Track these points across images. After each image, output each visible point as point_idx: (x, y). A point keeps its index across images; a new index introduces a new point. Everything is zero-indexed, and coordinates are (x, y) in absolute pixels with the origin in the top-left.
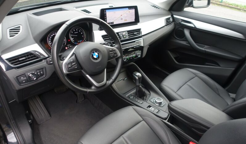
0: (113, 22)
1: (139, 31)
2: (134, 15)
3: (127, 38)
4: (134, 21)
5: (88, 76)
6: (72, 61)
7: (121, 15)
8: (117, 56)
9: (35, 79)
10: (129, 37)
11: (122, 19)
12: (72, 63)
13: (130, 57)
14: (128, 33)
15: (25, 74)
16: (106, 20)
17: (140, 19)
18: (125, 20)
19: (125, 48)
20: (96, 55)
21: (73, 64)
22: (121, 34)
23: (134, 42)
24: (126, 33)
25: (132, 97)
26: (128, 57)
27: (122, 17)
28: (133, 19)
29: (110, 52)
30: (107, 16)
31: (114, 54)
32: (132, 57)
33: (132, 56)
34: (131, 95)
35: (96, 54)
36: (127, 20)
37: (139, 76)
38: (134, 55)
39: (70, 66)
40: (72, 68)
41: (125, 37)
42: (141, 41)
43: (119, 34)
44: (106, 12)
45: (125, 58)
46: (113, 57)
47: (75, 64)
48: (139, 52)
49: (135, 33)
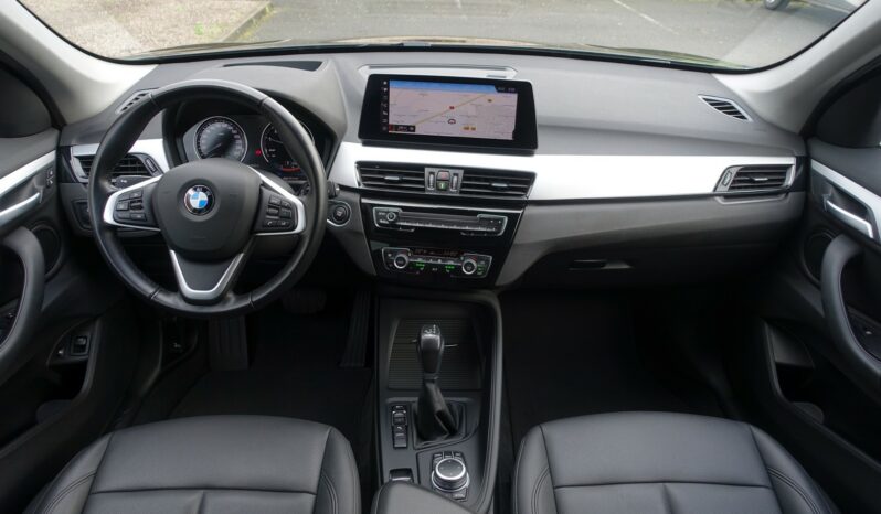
0: (414, 127)
2: (514, 114)
3: (454, 192)
4: (509, 137)
5: (173, 253)
6: (136, 195)
7: (452, 108)
10: (461, 192)
11: (452, 121)
12: (134, 202)
13: (431, 261)
14: (465, 178)
16: (385, 113)
17: (541, 138)
18: (467, 128)
19: (418, 225)
20: (197, 198)
22: (433, 173)
23: (475, 213)
24: (456, 175)
25: (399, 413)
26: (420, 260)
27: (451, 114)
28: (506, 131)
29: (270, 207)
30: (391, 102)
31: (281, 217)
32: (441, 267)
33: (440, 261)
36: (474, 129)
37: (430, 342)
38: (452, 263)
39: (122, 207)
40: (126, 215)
41: (442, 185)
42: (502, 220)
43: (423, 170)
44: (388, 86)
45: (402, 259)
46: (272, 226)
47: (141, 208)
48: (478, 260)
49: (495, 185)
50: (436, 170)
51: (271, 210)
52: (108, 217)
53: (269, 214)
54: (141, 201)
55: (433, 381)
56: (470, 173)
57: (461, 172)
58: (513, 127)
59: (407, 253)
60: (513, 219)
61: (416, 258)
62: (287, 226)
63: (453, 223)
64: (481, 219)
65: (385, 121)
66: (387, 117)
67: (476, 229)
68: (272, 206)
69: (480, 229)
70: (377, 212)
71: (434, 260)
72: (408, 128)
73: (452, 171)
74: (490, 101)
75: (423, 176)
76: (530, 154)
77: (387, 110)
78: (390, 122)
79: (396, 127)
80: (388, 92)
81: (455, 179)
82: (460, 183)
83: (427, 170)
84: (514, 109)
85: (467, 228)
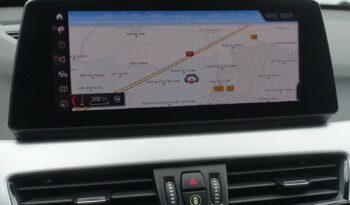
0: (122, 95)
2: (296, 57)
4: (293, 97)
7: (190, 54)
11: (191, 79)
14: (231, 180)
18: (219, 89)
24: (216, 175)
28: (284, 87)
30: (73, 50)
36: (231, 89)
43: (151, 176)
44: (65, 23)
49: (287, 184)
50: (175, 173)
56: (240, 168)
57: (222, 170)
58: (294, 79)
65: (63, 89)
66: (67, 81)
72: (110, 98)
73: (206, 170)
74: (254, 37)
76: (319, 122)
77: (67, 68)
78: (75, 91)
79: (87, 99)
80: (66, 34)
81: (215, 183)
83: (158, 175)
84: (295, 47)
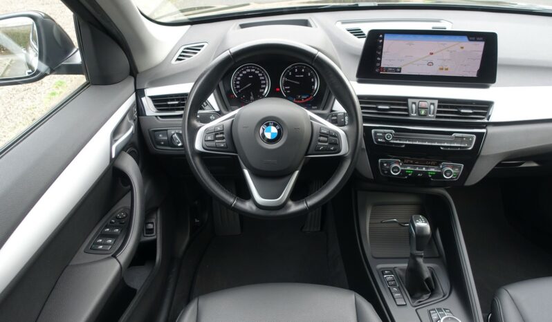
0: (400, 69)
1: (486, 106)
2: (480, 57)
3: (431, 117)
4: (475, 75)
5: (246, 172)
6: (219, 129)
7: (432, 54)
8: (339, 152)
9: (180, 145)
10: (437, 117)
11: (430, 64)
12: (218, 134)
13: (417, 169)
14: (439, 106)
15: (167, 130)
16: (379, 59)
17: (500, 75)
18: (442, 69)
19: (408, 142)
21: (217, 136)
22: (415, 103)
23: (451, 133)
24: (433, 104)
25: (389, 277)
26: (408, 168)
27: (431, 58)
28: (472, 70)
29: (320, 136)
30: (384, 50)
31: (330, 144)
32: (425, 173)
33: (424, 169)
34: (392, 271)
35: (274, 130)
36: (447, 69)
37: (421, 229)
38: (433, 170)
39: (209, 138)
40: (212, 144)
41: (423, 112)
42: (472, 138)
43: (407, 101)
44: (383, 39)
45: (396, 167)
46: (322, 150)
47: (223, 138)
48: (453, 167)
49: (462, 111)
50: (417, 101)
51: (322, 138)
52: (198, 146)
53: (319, 141)
54: (223, 133)
55: (421, 256)
56: (443, 103)
57: (436, 102)
58: (477, 67)
59: (399, 163)
60: (480, 137)
61: (406, 167)
62: (334, 150)
63: (434, 141)
64: (456, 137)
65: (378, 64)
66: (380, 62)
67: (452, 145)
68: (322, 135)
69: (455, 145)
70: (376, 133)
71: (419, 168)
72: (395, 69)
73: (430, 101)
74: (462, 48)
75: (406, 105)
77: (381, 56)
78: (382, 66)
79: (387, 69)
80: (383, 42)
81: (432, 107)
82: (436, 109)
83: (410, 101)
84: (481, 53)
85: (446, 144)
